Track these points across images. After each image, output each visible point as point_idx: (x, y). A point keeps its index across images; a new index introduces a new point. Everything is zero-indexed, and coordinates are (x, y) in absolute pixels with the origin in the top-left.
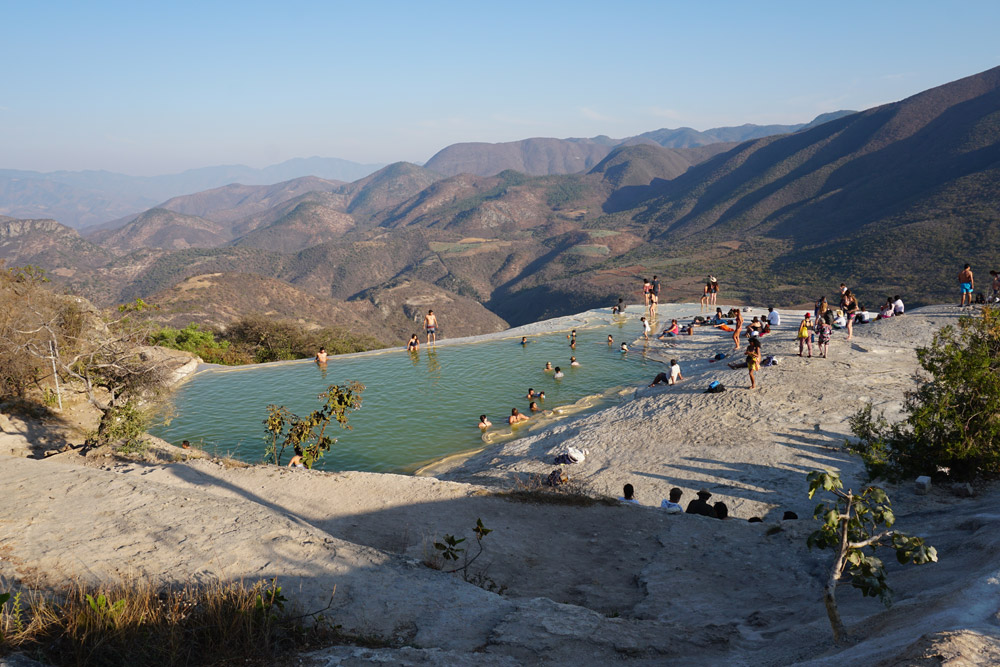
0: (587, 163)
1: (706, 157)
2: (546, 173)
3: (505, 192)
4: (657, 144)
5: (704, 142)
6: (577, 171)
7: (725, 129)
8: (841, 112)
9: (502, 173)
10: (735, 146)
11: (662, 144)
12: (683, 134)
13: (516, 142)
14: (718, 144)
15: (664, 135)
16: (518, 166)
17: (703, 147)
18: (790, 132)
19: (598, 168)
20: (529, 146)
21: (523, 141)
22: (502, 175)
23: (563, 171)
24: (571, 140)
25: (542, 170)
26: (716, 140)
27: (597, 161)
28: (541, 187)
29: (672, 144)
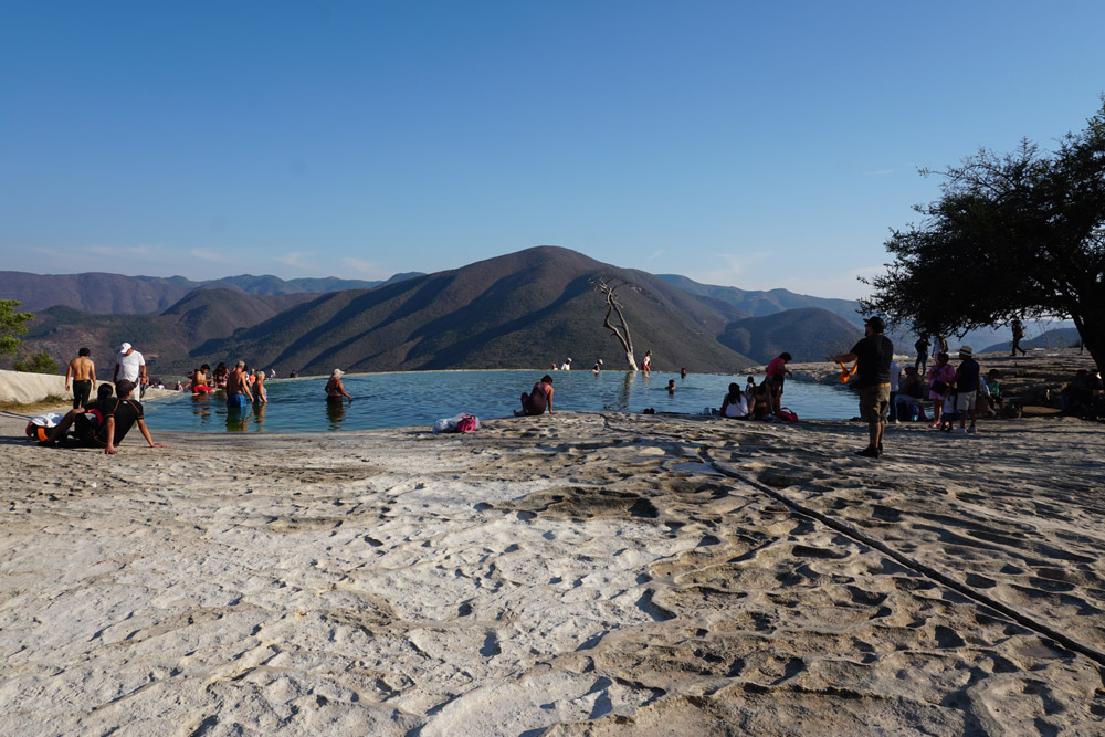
0: (160, 304)
1: (290, 306)
2: (110, 312)
3: (55, 331)
4: (241, 290)
5: (288, 291)
6: (148, 312)
7: (309, 280)
8: (413, 273)
9: (51, 308)
10: (317, 296)
11: (246, 290)
12: (267, 282)
13: (71, 276)
14: (301, 294)
15: (247, 281)
16: (74, 302)
17: (287, 296)
18: (370, 288)
19: (173, 310)
20: (88, 282)
21: (80, 275)
22: (50, 311)
23: (132, 311)
24: (142, 278)
25: (105, 308)
26: (302, 290)
27: (172, 302)
28: (102, 326)
29: (255, 290)
